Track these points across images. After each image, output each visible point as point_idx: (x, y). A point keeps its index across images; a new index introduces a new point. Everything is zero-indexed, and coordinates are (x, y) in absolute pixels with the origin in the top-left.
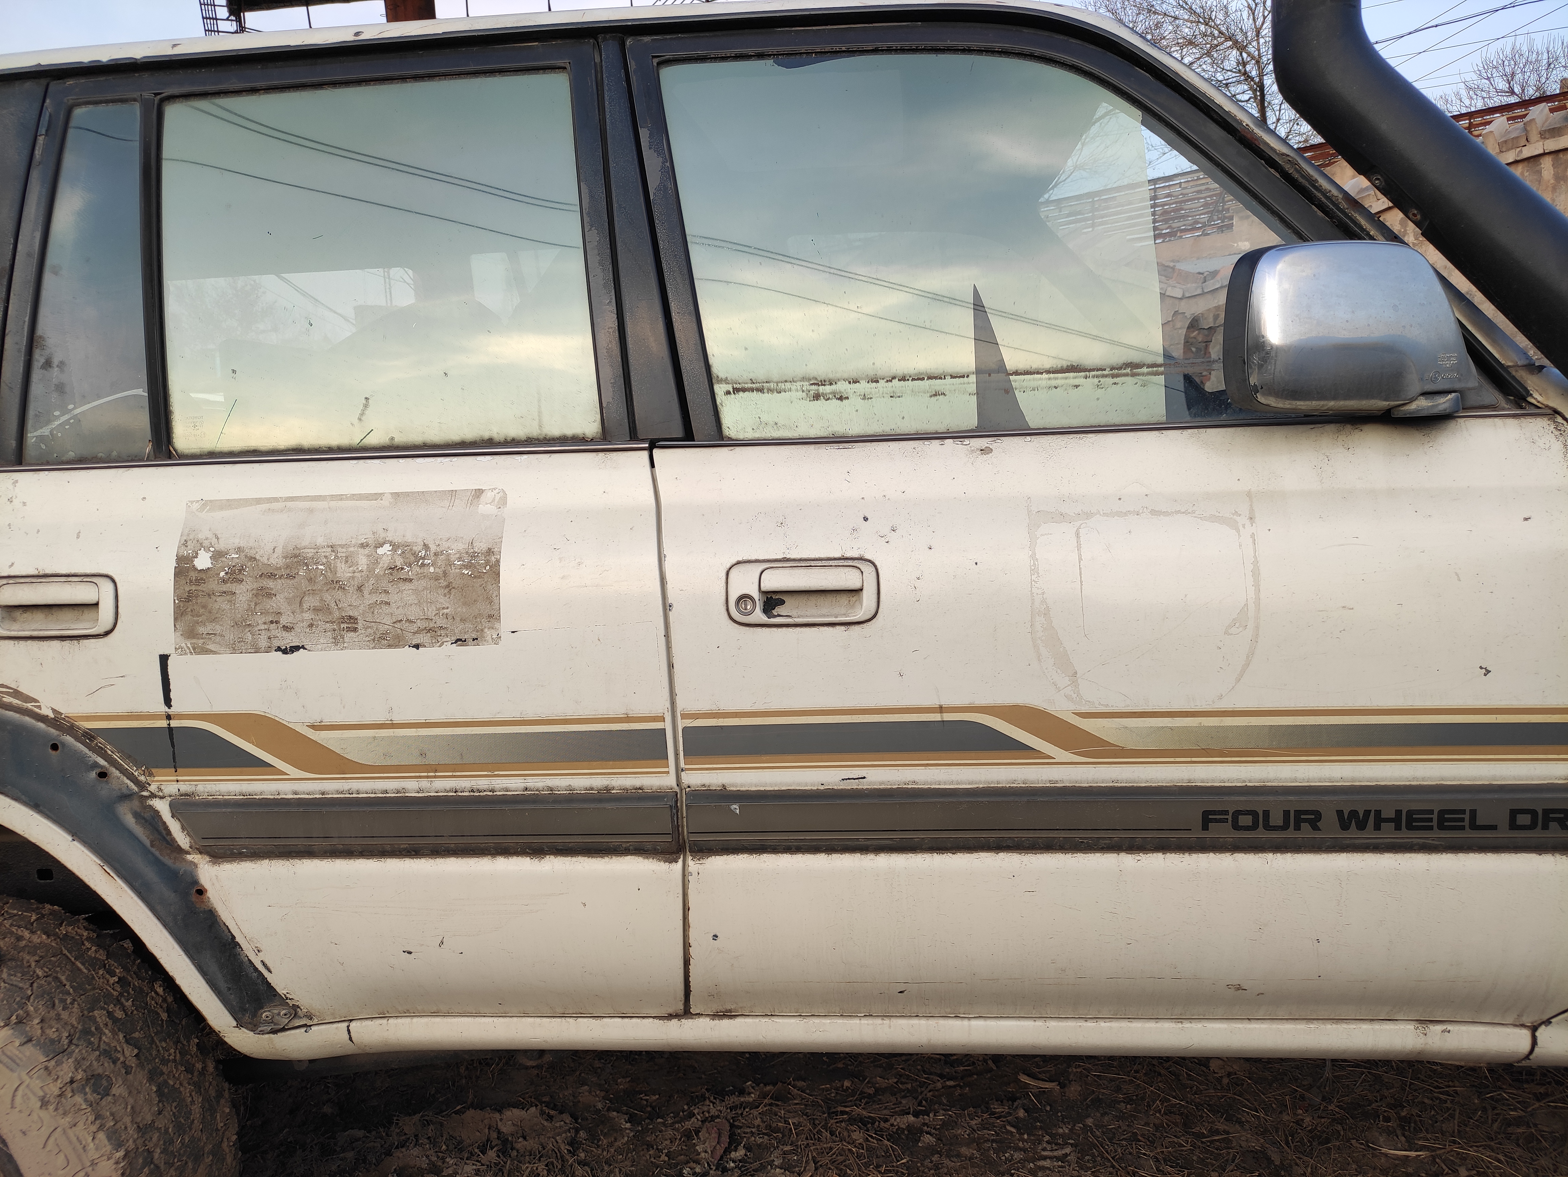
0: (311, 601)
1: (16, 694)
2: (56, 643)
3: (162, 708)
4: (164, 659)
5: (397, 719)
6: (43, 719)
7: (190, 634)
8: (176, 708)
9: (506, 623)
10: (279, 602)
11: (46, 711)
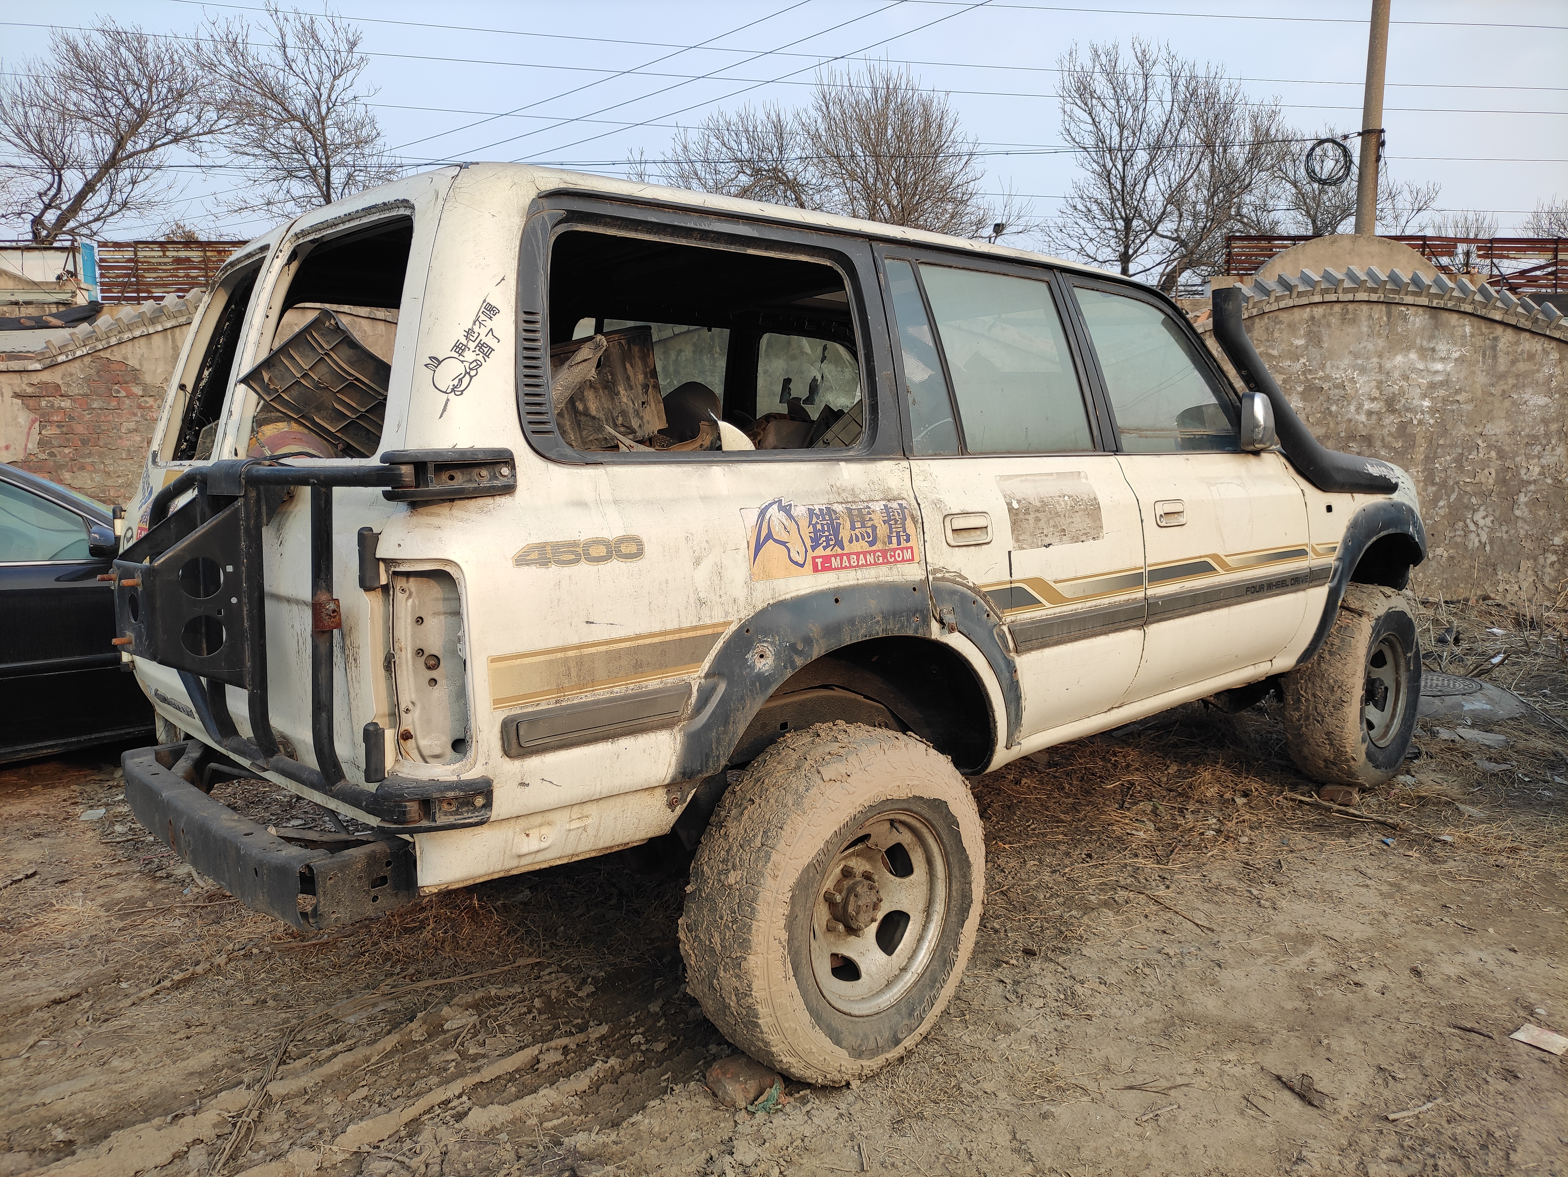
0: (1052, 523)
1: (961, 576)
2: (973, 548)
3: (1009, 578)
4: (1010, 552)
5: (1079, 575)
6: (969, 588)
7: (1017, 540)
8: (1014, 578)
9: (1105, 530)
10: (1042, 524)
11: (971, 584)
